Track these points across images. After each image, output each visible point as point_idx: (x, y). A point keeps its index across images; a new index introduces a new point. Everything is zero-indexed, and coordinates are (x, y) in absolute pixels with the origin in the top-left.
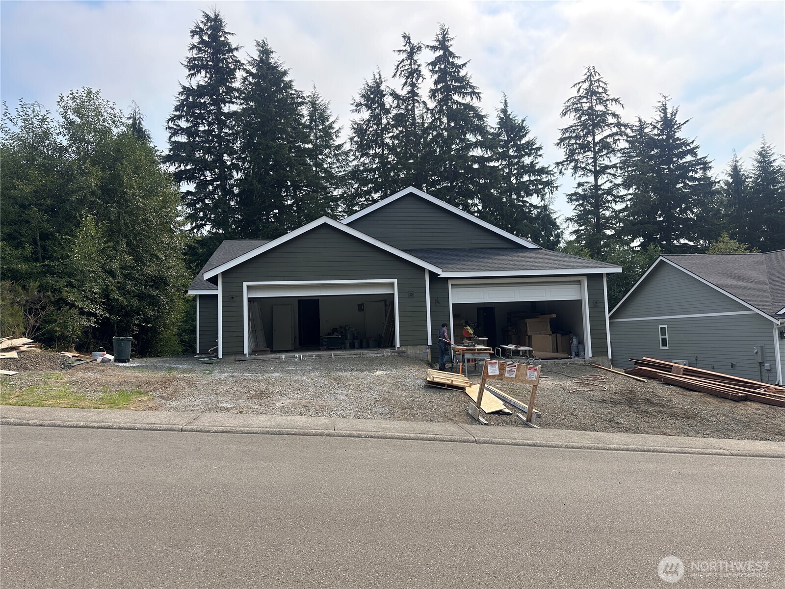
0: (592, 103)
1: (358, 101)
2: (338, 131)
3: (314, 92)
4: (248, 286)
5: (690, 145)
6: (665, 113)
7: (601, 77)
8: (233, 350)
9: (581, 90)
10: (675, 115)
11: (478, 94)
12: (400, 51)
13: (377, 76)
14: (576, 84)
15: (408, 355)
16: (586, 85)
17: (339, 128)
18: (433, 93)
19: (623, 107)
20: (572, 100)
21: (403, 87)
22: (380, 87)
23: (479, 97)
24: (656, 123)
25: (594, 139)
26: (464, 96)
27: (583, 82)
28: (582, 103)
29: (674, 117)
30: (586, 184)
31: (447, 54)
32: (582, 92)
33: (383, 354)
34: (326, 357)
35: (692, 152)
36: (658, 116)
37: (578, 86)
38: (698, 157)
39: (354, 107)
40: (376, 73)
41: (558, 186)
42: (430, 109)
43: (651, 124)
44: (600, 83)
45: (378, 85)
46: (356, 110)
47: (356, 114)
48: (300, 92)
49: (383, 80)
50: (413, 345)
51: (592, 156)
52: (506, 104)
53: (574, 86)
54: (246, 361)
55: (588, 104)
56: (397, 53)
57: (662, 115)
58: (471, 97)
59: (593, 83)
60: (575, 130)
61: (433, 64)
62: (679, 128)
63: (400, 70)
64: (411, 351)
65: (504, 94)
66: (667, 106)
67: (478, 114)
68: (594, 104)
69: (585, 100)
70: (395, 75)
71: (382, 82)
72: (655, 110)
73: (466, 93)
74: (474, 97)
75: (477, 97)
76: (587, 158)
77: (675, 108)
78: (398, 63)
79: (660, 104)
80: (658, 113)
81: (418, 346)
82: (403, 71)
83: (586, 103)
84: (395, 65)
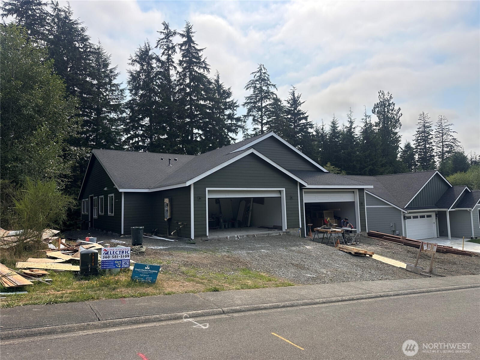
0: (261, 85)
1: (134, 58)
2: (116, 75)
3: (99, 46)
4: (208, 190)
5: (305, 114)
6: (294, 96)
7: (267, 71)
8: (200, 233)
9: (256, 77)
10: (299, 98)
11: (208, 69)
12: (161, 32)
13: (147, 45)
14: (254, 73)
15: (290, 234)
16: (258, 74)
17: (117, 73)
18: (181, 63)
19: (277, 89)
20: (252, 81)
21: (162, 55)
22: (148, 52)
23: (209, 71)
24: (289, 101)
25: (262, 105)
26: (199, 68)
27: (257, 72)
28: (256, 84)
29: (298, 99)
30: (257, 129)
31: (190, 41)
32: (256, 78)
33: (279, 234)
34: (251, 237)
35: (306, 118)
36: (290, 97)
37: (254, 74)
38: (308, 121)
39: (130, 62)
40: (146, 43)
41: (247, 129)
42: (179, 72)
43: (287, 101)
44: (266, 74)
45: (147, 51)
46: (132, 64)
47: (131, 66)
48: (92, 44)
49: (151, 48)
50: (293, 228)
51: (261, 114)
52: (218, 77)
53: (252, 73)
54: (208, 240)
55: (259, 85)
56: (159, 34)
57: (292, 97)
58: (204, 70)
59: (263, 74)
60: (252, 98)
61: (182, 45)
62: (300, 105)
63: (160, 44)
64: (292, 231)
65: (217, 71)
66: (295, 93)
67: (209, 81)
68: (262, 86)
69: (258, 82)
70: (157, 47)
71: (150, 49)
72: (289, 94)
73: (201, 67)
74: (205, 70)
75: (207, 71)
76: (258, 115)
77: (300, 94)
78: (158, 40)
79: (292, 91)
80: (291, 95)
81: (295, 228)
82: (163, 45)
83: (258, 84)
84: (157, 41)
